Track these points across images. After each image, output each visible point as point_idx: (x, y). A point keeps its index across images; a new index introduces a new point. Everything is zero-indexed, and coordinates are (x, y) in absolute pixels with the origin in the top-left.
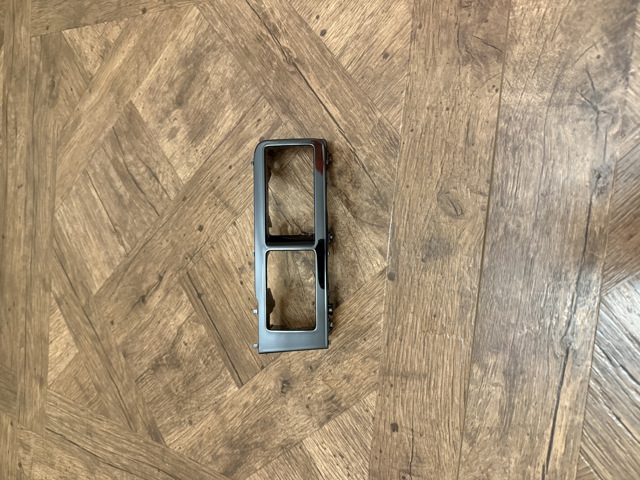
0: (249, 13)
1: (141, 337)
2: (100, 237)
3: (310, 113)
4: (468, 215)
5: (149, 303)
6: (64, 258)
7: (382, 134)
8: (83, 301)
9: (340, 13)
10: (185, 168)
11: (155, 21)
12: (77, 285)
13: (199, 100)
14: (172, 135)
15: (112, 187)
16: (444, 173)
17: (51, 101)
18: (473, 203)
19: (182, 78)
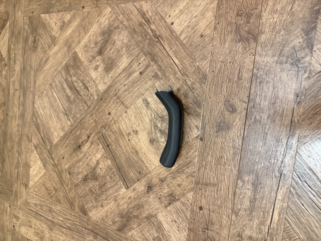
0: (136, 12)
1: (78, 165)
2: (58, 117)
3: (164, 61)
4: (238, 112)
5: (82, 149)
6: (39, 126)
7: (199, 73)
8: (49, 147)
9: (181, 15)
10: (102, 84)
11: (89, 13)
12: (46, 139)
13: (110, 52)
14: (96, 68)
15: (65, 92)
16: (228, 92)
17: (34, 49)
18: (241, 106)
19: (102, 41)
